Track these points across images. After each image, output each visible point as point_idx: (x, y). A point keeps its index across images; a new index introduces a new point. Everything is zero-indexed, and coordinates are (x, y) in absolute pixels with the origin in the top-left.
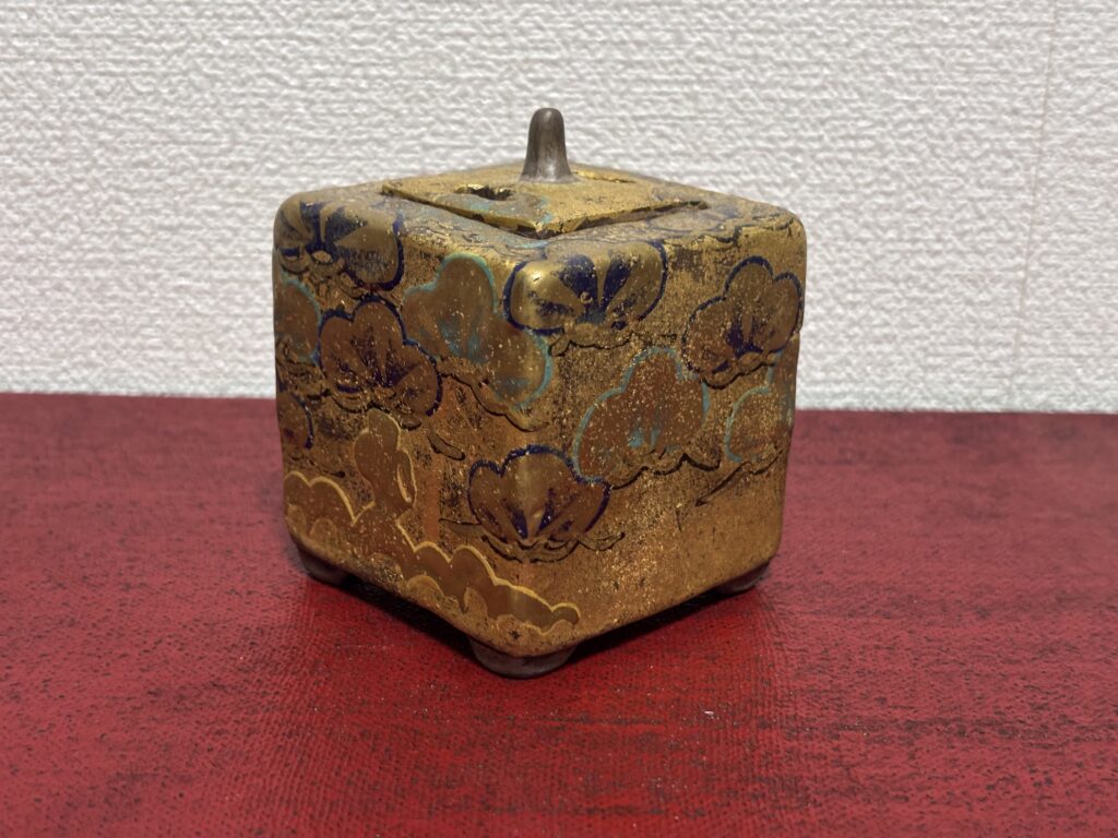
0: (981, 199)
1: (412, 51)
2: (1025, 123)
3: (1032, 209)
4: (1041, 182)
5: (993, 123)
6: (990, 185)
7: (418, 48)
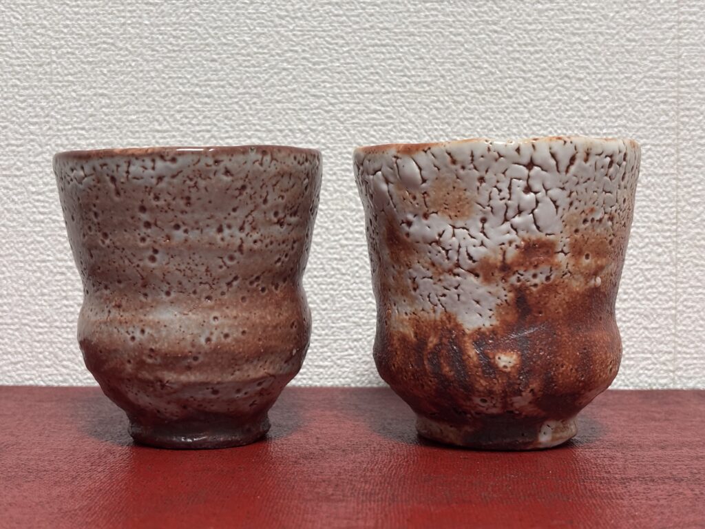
0: (647, 270)
1: (335, 196)
2: (667, 227)
3: (676, 275)
4: (679, 259)
5: (649, 228)
6: (651, 262)
7: (338, 194)
